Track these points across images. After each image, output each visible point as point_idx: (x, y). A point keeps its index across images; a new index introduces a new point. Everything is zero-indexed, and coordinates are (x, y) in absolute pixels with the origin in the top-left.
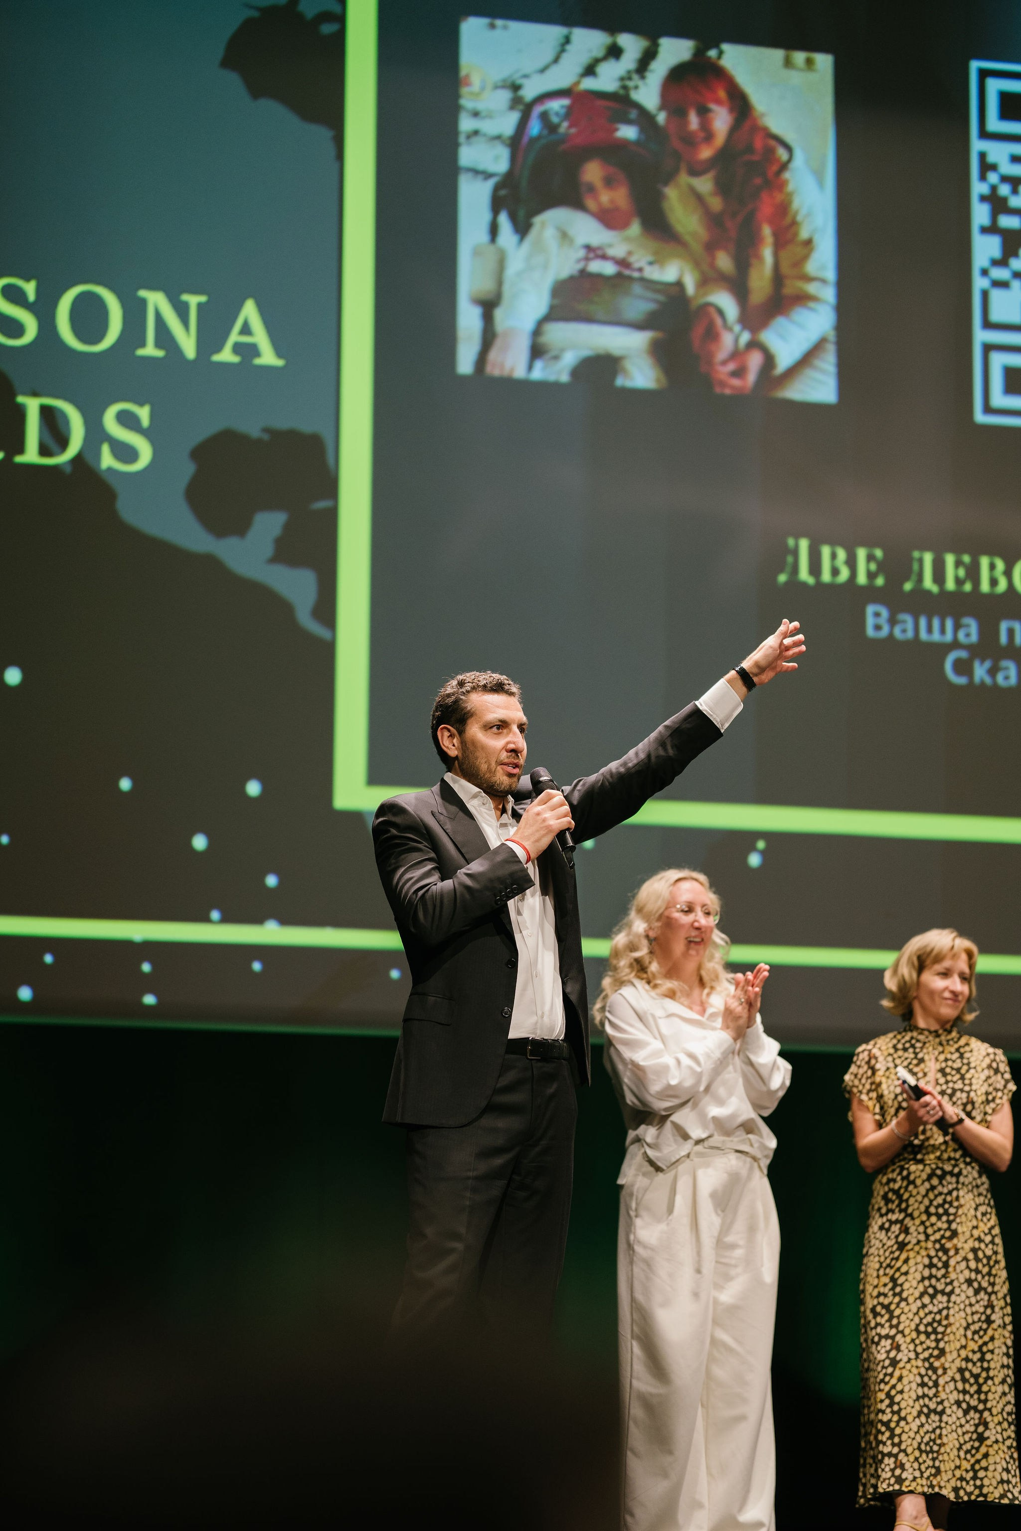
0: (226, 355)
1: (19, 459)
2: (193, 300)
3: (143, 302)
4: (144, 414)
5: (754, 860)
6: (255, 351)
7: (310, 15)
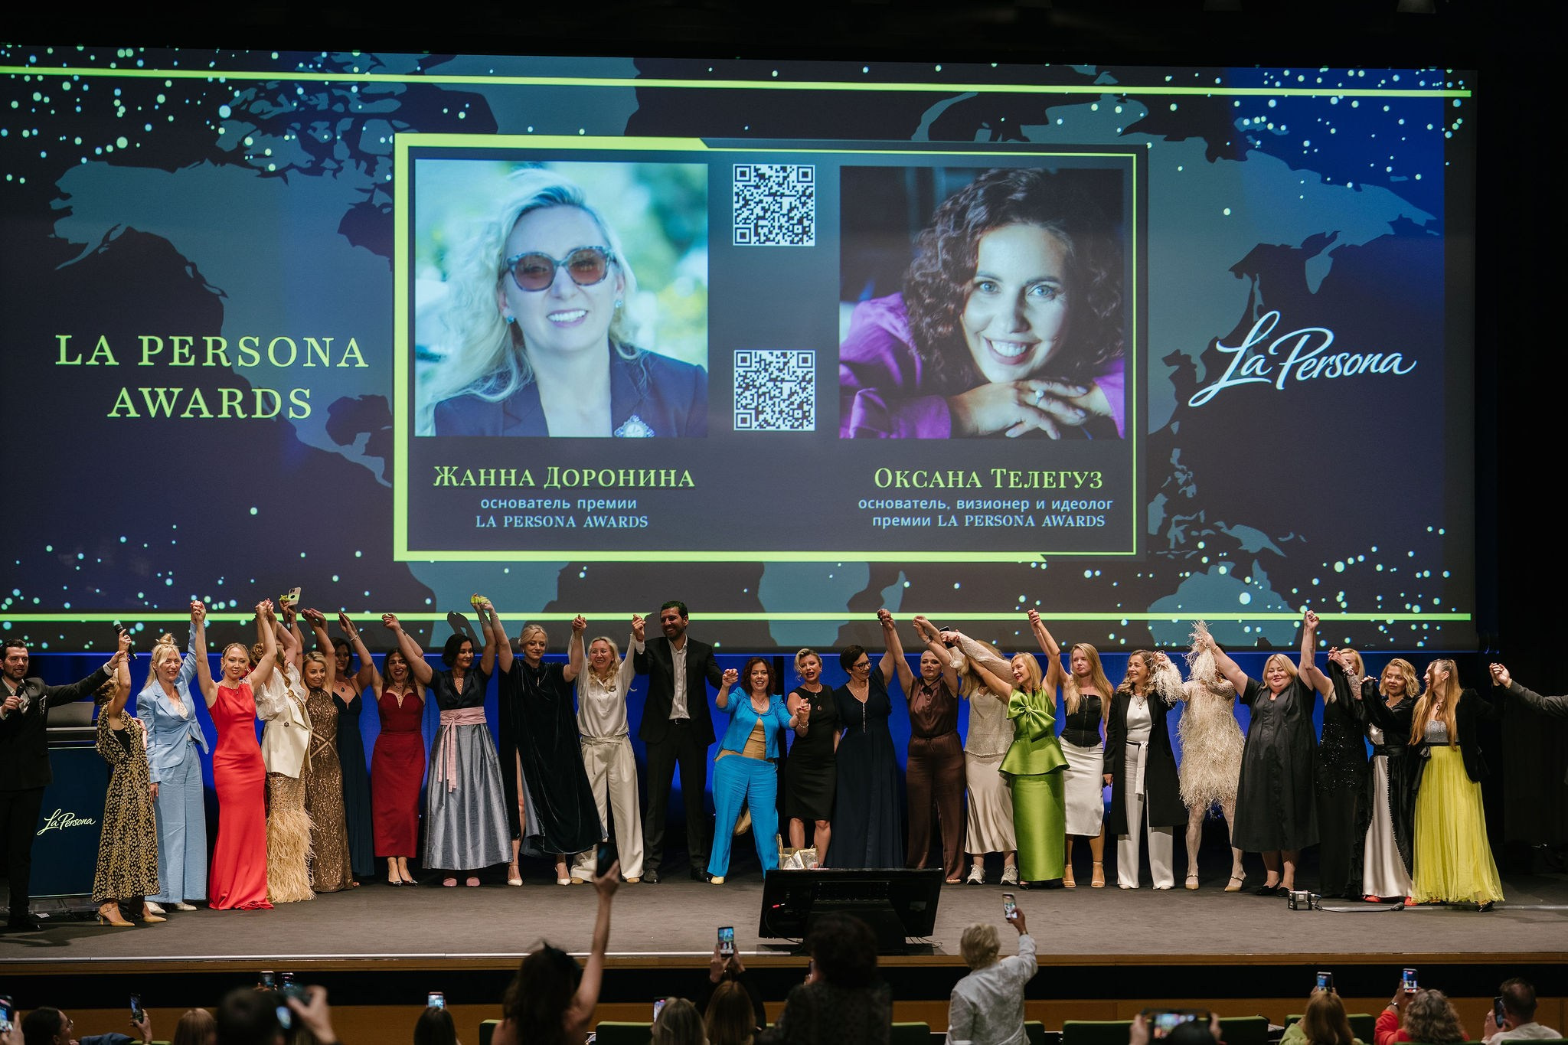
0: (343, 364)
1: (253, 416)
2: (328, 340)
3: (307, 342)
4: (307, 393)
5: (582, 575)
6: (355, 361)
7: (378, 205)
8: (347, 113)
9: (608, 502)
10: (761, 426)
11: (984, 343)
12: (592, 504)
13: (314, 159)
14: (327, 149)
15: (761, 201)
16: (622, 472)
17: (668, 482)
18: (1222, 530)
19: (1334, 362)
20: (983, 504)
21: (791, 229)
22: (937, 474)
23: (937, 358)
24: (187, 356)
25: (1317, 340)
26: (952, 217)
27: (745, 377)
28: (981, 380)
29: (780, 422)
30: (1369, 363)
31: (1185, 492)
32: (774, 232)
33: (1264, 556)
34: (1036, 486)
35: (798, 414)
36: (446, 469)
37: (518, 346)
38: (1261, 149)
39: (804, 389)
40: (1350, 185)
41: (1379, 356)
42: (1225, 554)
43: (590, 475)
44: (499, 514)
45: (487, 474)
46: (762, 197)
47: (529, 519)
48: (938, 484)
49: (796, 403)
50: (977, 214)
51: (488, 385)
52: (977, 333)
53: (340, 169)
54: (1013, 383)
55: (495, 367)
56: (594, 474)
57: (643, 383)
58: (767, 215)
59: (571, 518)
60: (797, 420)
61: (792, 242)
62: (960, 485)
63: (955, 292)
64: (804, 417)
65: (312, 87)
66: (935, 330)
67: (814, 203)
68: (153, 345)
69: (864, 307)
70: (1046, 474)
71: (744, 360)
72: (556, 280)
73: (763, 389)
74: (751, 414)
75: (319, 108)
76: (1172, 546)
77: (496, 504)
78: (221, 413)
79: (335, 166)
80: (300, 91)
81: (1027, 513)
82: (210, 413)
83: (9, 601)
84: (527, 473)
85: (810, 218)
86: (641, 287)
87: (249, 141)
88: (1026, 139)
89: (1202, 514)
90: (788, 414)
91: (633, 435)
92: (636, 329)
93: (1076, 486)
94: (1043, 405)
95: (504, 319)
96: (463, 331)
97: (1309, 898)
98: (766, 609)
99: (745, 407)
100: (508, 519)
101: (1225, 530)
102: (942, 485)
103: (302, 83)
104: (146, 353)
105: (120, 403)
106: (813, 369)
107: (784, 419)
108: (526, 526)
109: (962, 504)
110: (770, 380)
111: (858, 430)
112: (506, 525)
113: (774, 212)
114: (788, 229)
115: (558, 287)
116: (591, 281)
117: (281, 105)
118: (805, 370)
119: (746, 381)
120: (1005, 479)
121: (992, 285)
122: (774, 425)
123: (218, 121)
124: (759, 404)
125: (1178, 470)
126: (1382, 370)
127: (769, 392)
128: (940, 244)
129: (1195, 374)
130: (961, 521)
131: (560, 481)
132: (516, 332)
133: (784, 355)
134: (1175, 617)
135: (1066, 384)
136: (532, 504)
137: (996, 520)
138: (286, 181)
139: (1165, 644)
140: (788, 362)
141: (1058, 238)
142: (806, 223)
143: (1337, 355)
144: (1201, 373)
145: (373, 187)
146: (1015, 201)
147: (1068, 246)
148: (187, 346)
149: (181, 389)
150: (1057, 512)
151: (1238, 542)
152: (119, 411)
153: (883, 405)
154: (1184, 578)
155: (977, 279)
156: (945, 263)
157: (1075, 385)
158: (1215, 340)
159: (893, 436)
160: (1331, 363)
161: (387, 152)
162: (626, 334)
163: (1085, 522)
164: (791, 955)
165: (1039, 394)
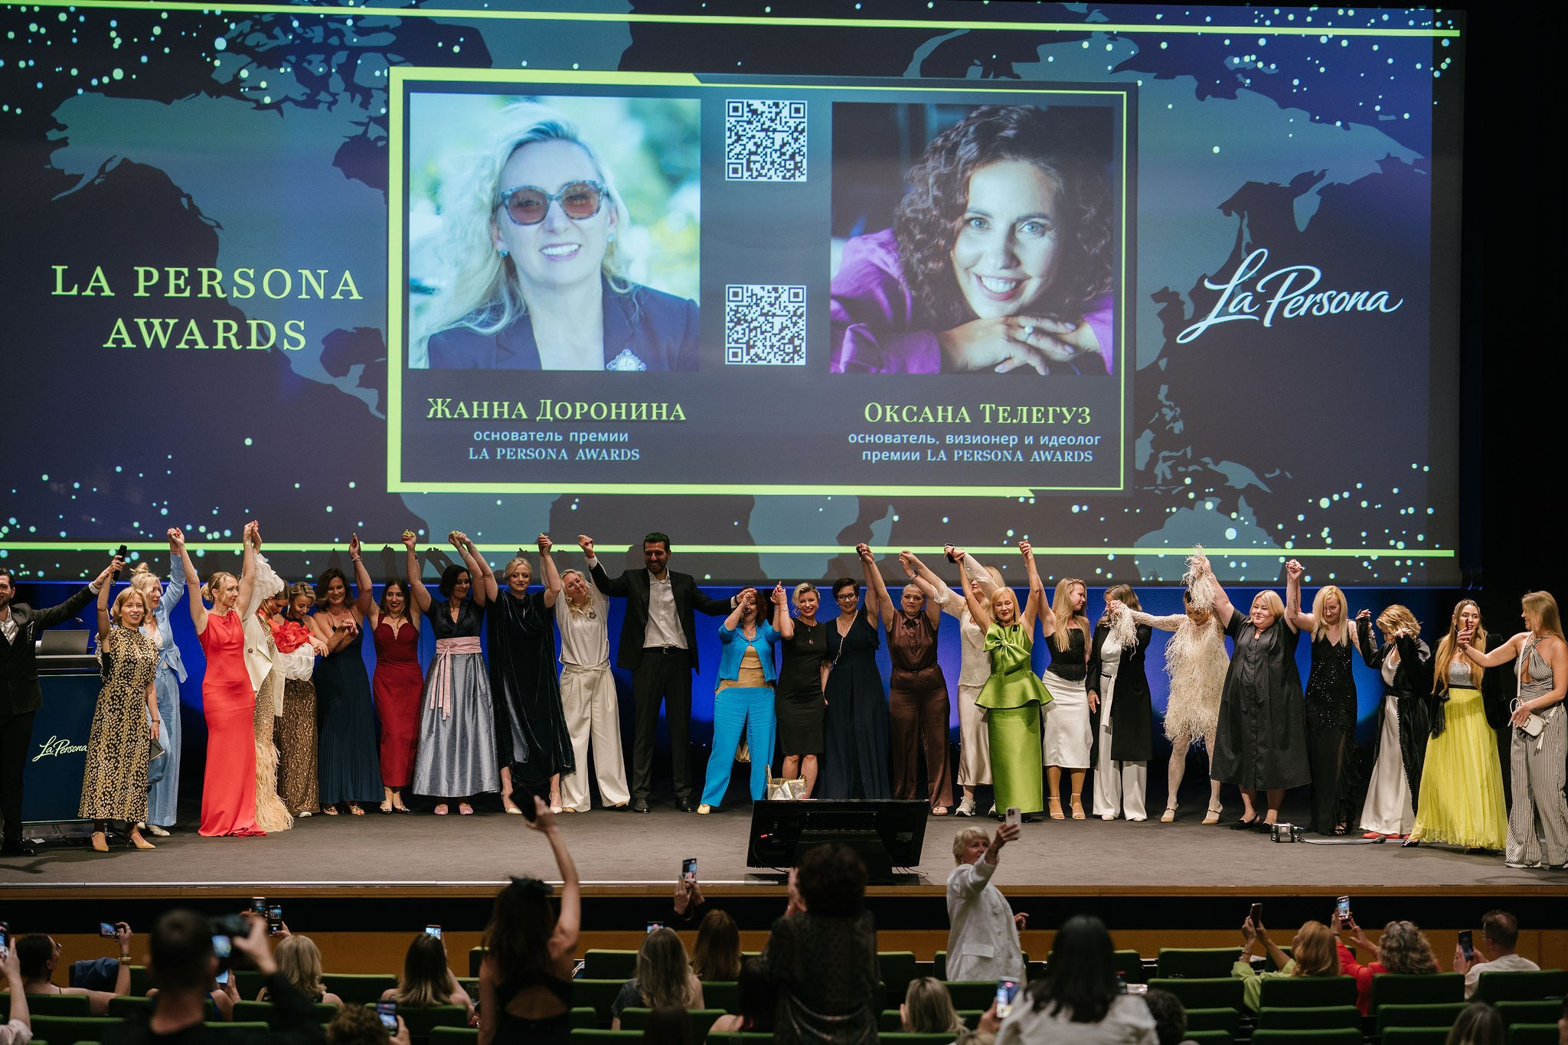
0: (337, 296)
1: (248, 348)
2: (322, 272)
3: (301, 274)
4: (302, 324)
5: (574, 507)
6: (350, 293)
7: (372, 138)
8: (343, 46)
9: (600, 434)
10: (752, 360)
11: (974, 280)
12: (584, 437)
13: (308, 91)
14: (323, 82)
15: (753, 137)
16: (614, 405)
17: (659, 415)
18: (1209, 466)
19: (1321, 299)
20: (971, 439)
21: (783, 164)
22: (927, 409)
23: (927, 295)
24: (183, 287)
25: (1304, 277)
26: (943, 153)
27: (737, 312)
28: (971, 316)
29: (771, 356)
30: (1356, 301)
31: (1172, 428)
32: (766, 167)
33: (1250, 492)
34: (1025, 421)
35: (789, 348)
36: (439, 401)
37: (511, 280)
38: (1251, 88)
39: (795, 324)
40: (1338, 124)
41: (1366, 294)
42: (1211, 490)
43: (582, 408)
44: (492, 446)
45: (480, 406)
46: (754, 133)
47: (522, 452)
48: (927, 418)
49: (787, 337)
50: (968, 151)
51: (481, 318)
52: (967, 269)
53: (335, 102)
54: (1002, 319)
55: (488, 300)
56: (586, 407)
57: (635, 317)
58: (759, 151)
59: (563, 451)
60: (788, 354)
61: (784, 177)
62: (950, 420)
63: (945, 229)
64: (795, 351)
65: (307, 20)
66: (926, 266)
67: (806, 139)
68: (148, 276)
69: (855, 242)
70: (1035, 409)
71: (736, 294)
72: (549, 214)
73: (755, 324)
74: (742, 348)
75: (314, 41)
76: (1159, 482)
77: (488, 436)
78: (216, 344)
79: (330, 99)
80: (296, 24)
81: (1015, 449)
82: (206, 344)
83: (5, 530)
84: (520, 405)
85: (802, 153)
86: (633, 221)
87: (244, 74)
88: (1018, 77)
89: (1189, 450)
90: (779, 348)
91: (625, 369)
92: (629, 263)
93: (1065, 422)
94: (1032, 341)
95: (498, 253)
96: (457, 264)
97: (1292, 831)
98: (756, 542)
99: (736, 342)
100: (501, 451)
101: (1211, 466)
102: (931, 420)
103: (298, 16)
104: (142, 284)
105: (116, 334)
106: (804, 304)
107: (776, 353)
108: (519, 458)
109: (952, 439)
110: (762, 314)
111: (848, 364)
112: (499, 457)
113: (766, 147)
114: (780, 164)
115: (551, 221)
116: (585, 215)
117: (276, 38)
118: (797, 305)
119: (738, 315)
120: (994, 414)
121: (982, 221)
122: (765, 359)
123: (214, 53)
124: (750, 339)
125: (1165, 406)
126: (1369, 308)
127: (761, 327)
128: (931, 181)
129: (1183, 311)
130: (950, 455)
131: (553, 414)
132: (509, 265)
133: (776, 290)
134: (1161, 552)
135: (1055, 321)
136: (524, 437)
137: (985, 454)
138: (281, 113)
139: (1151, 578)
140: (780, 297)
141: (1048, 175)
142: (798, 158)
143: (1324, 292)
144: (1189, 310)
145: (368, 120)
146: (1006, 138)
147: (1058, 182)
148: (183, 277)
149: (177, 320)
150: (1046, 448)
151: (1224, 478)
152: (115, 341)
153: (873, 340)
154: (1171, 513)
155: (968, 215)
156: (936, 200)
157: (1064, 321)
158: (1204, 277)
159: (884, 371)
160: (1318, 301)
161: (382, 87)
162: (619, 268)
163: (1073, 457)
164: (779, 885)
165: (1028, 330)
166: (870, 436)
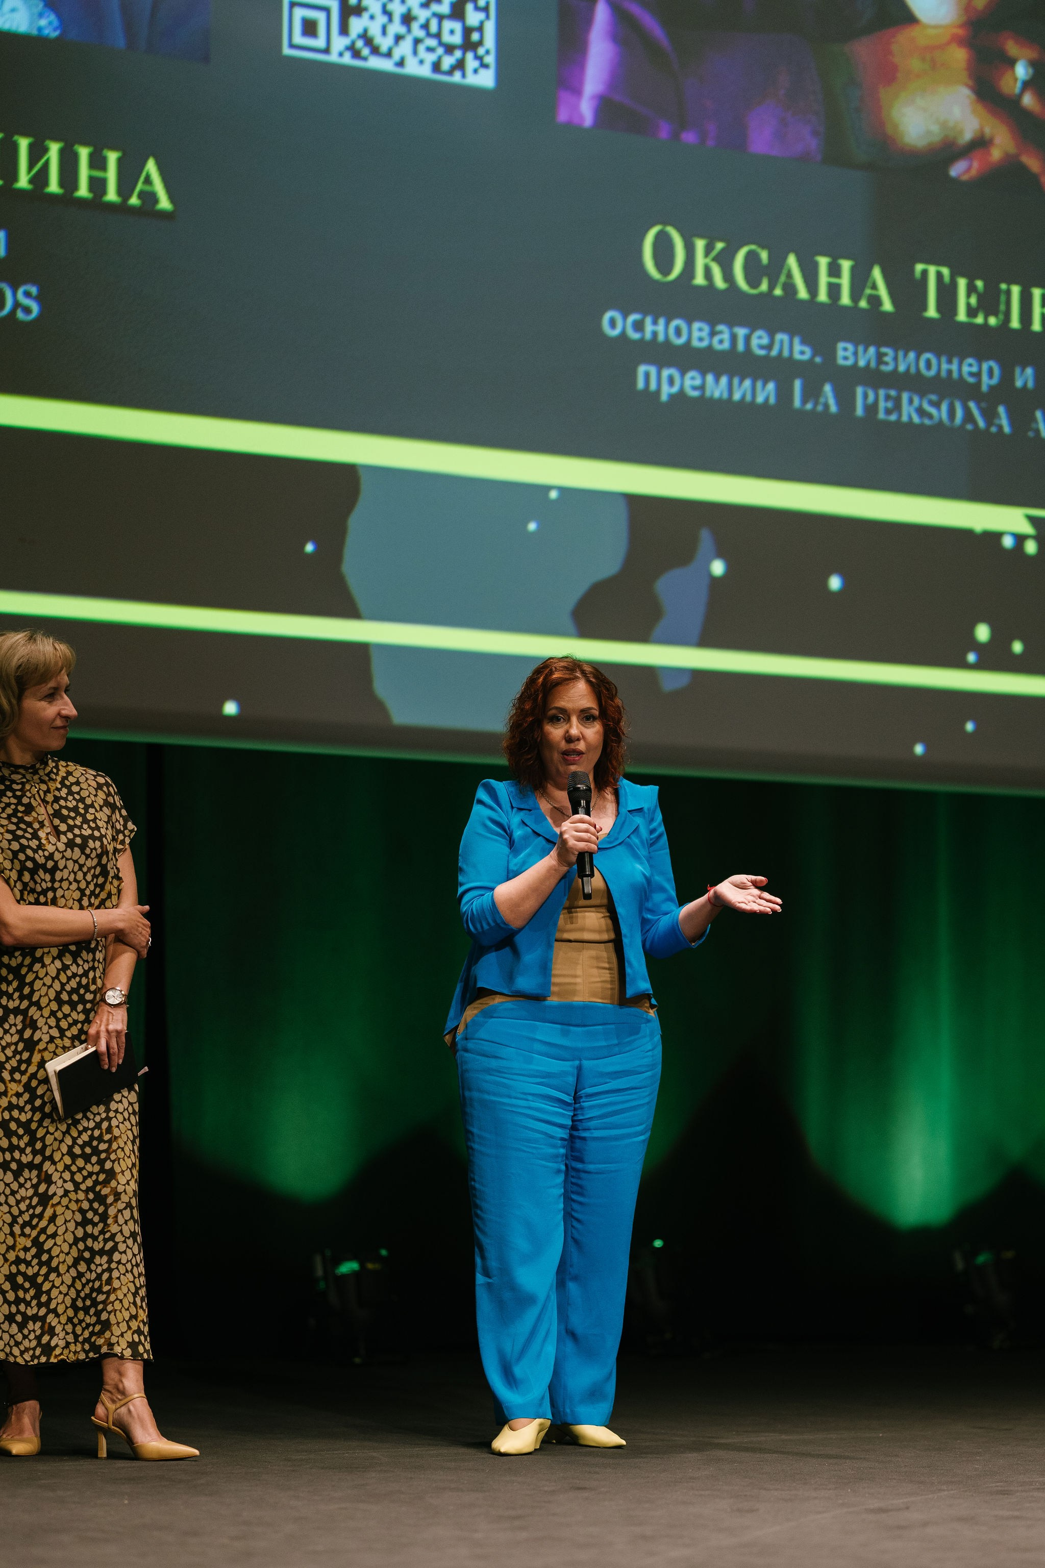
10: (354, 52)
17: (98, 186)
20: (895, 359)
22: (792, 261)
29: (405, 47)
34: (1015, 324)
35: (452, 32)
48: (794, 288)
54: (966, 33)
60: (449, 49)
62: (846, 300)
64: (469, 45)
70: (1037, 294)
81: (994, 398)
90: (425, 26)
94: (1031, 102)
102: (803, 293)
107: (417, 42)
109: (849, 354)
111: (604, 104)
120: (947, 295)
122: (390, 56)
130: (845, 399)
137: (927, 407)
153: (663, 42)
159: (689, 137)
165: (1023, 72)
166: (655, 323)
